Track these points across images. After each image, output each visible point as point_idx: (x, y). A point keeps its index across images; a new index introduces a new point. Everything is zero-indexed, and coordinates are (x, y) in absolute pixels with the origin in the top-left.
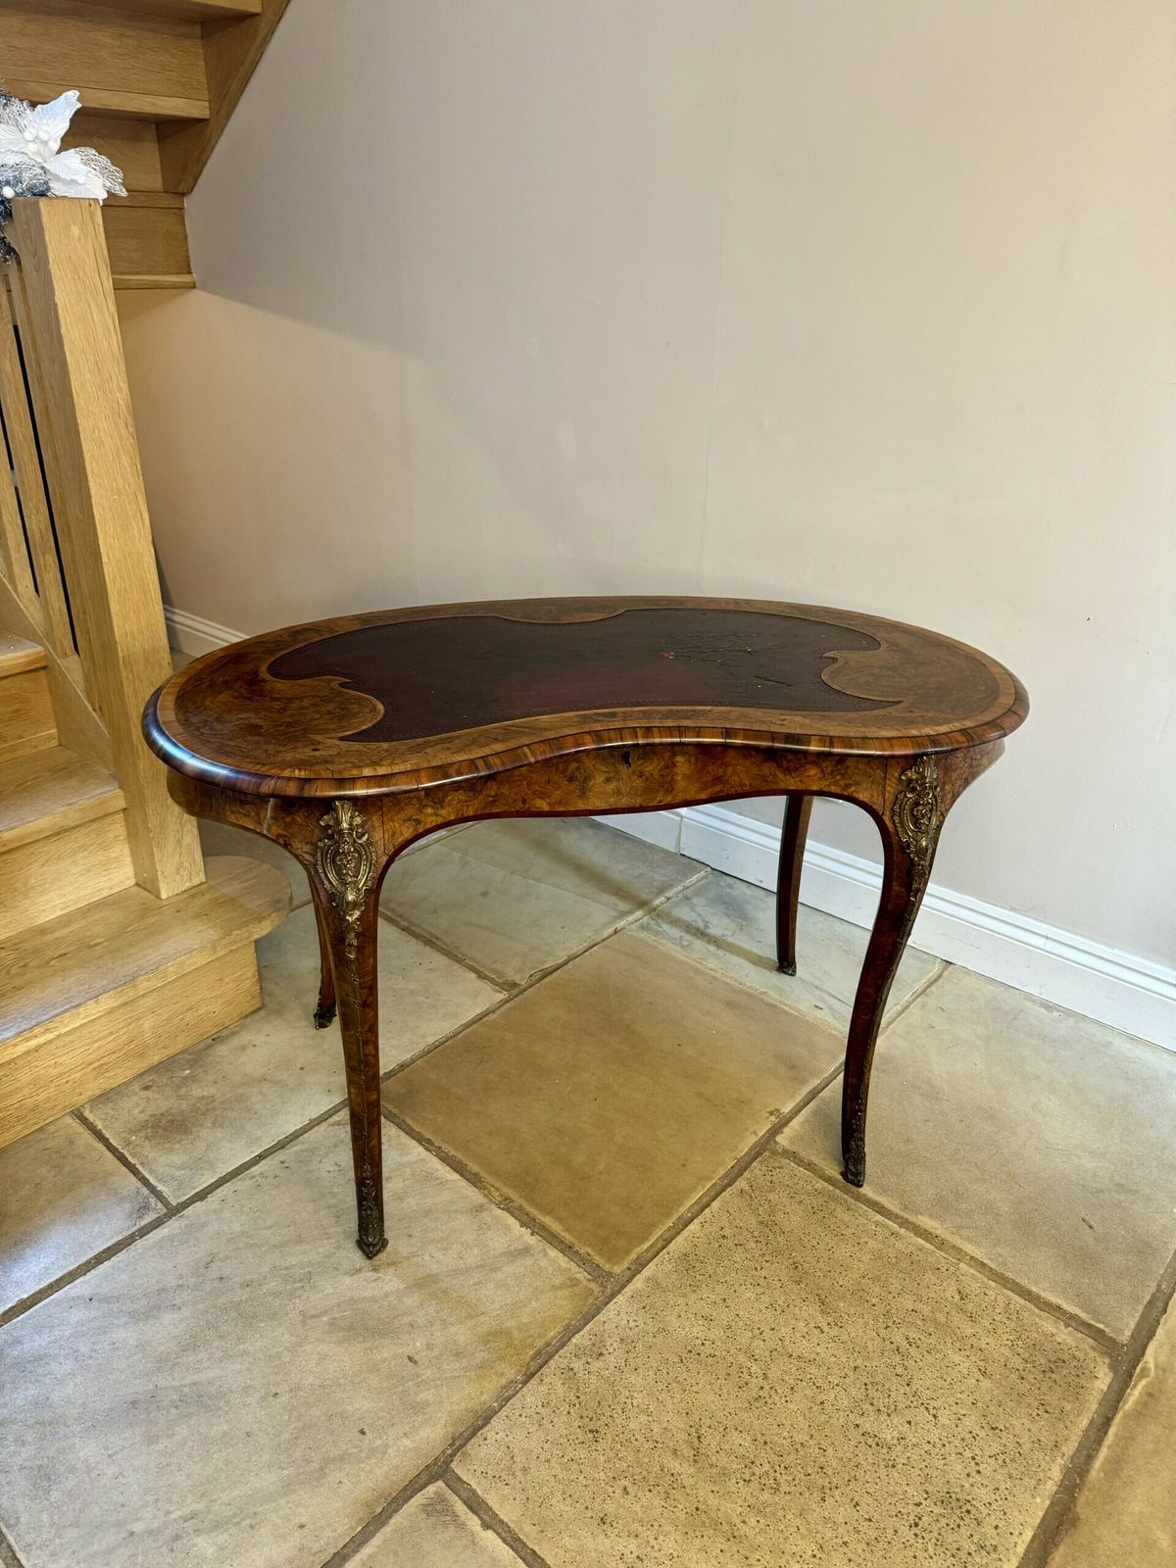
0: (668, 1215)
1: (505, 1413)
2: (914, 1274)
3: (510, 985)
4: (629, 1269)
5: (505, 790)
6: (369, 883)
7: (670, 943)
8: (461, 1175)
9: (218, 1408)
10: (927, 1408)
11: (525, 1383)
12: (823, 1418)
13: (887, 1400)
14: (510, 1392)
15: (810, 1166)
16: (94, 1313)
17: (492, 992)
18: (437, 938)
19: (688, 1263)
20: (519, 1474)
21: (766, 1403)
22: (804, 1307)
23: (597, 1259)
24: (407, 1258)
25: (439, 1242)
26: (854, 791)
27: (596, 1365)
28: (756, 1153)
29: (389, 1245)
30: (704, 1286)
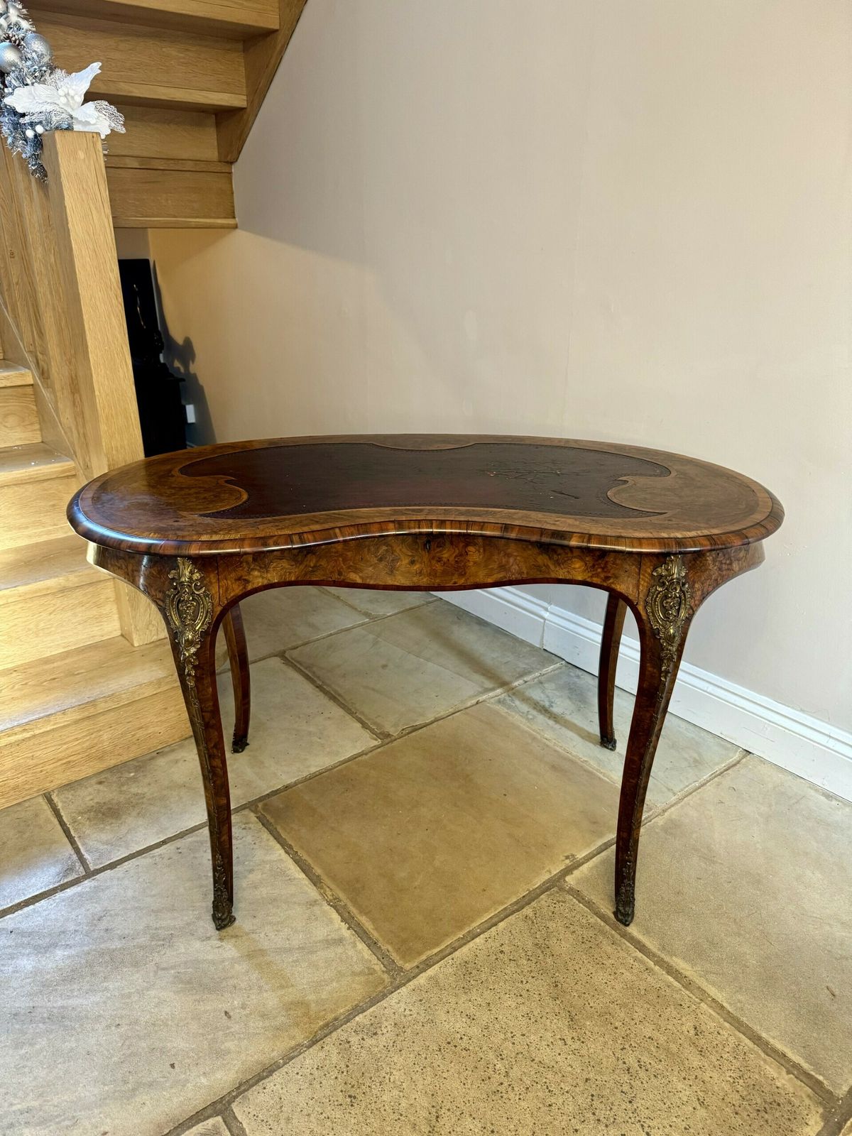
0: (461, 928)
1: (286, 1070)
2: (658, 1007)
3: (385, 736)
4: (418, 967)
5: (323, 563)
6: (205, 627)
7: (520, 717)
8: (306, 875)
9: (73, 1029)
10: (642, 1126)
11: (309, 1047)
12: (548, 1118)
13: (608, 1113)
14: (296, 1053)
15: (589, 904)
16: (11, 943)
17: (370, 739)
18: (339, 695)
19: (467, 969)
20: (282, 1121)
21: (502, 1097)
22: (555, 1021)
23: (395, 956)
24: (247, 934)
25: (275, 924)
26: (613, 583)
27: (369, 1042)
28: (546, 888)
29: (237, 922)
30: (474, 990)
